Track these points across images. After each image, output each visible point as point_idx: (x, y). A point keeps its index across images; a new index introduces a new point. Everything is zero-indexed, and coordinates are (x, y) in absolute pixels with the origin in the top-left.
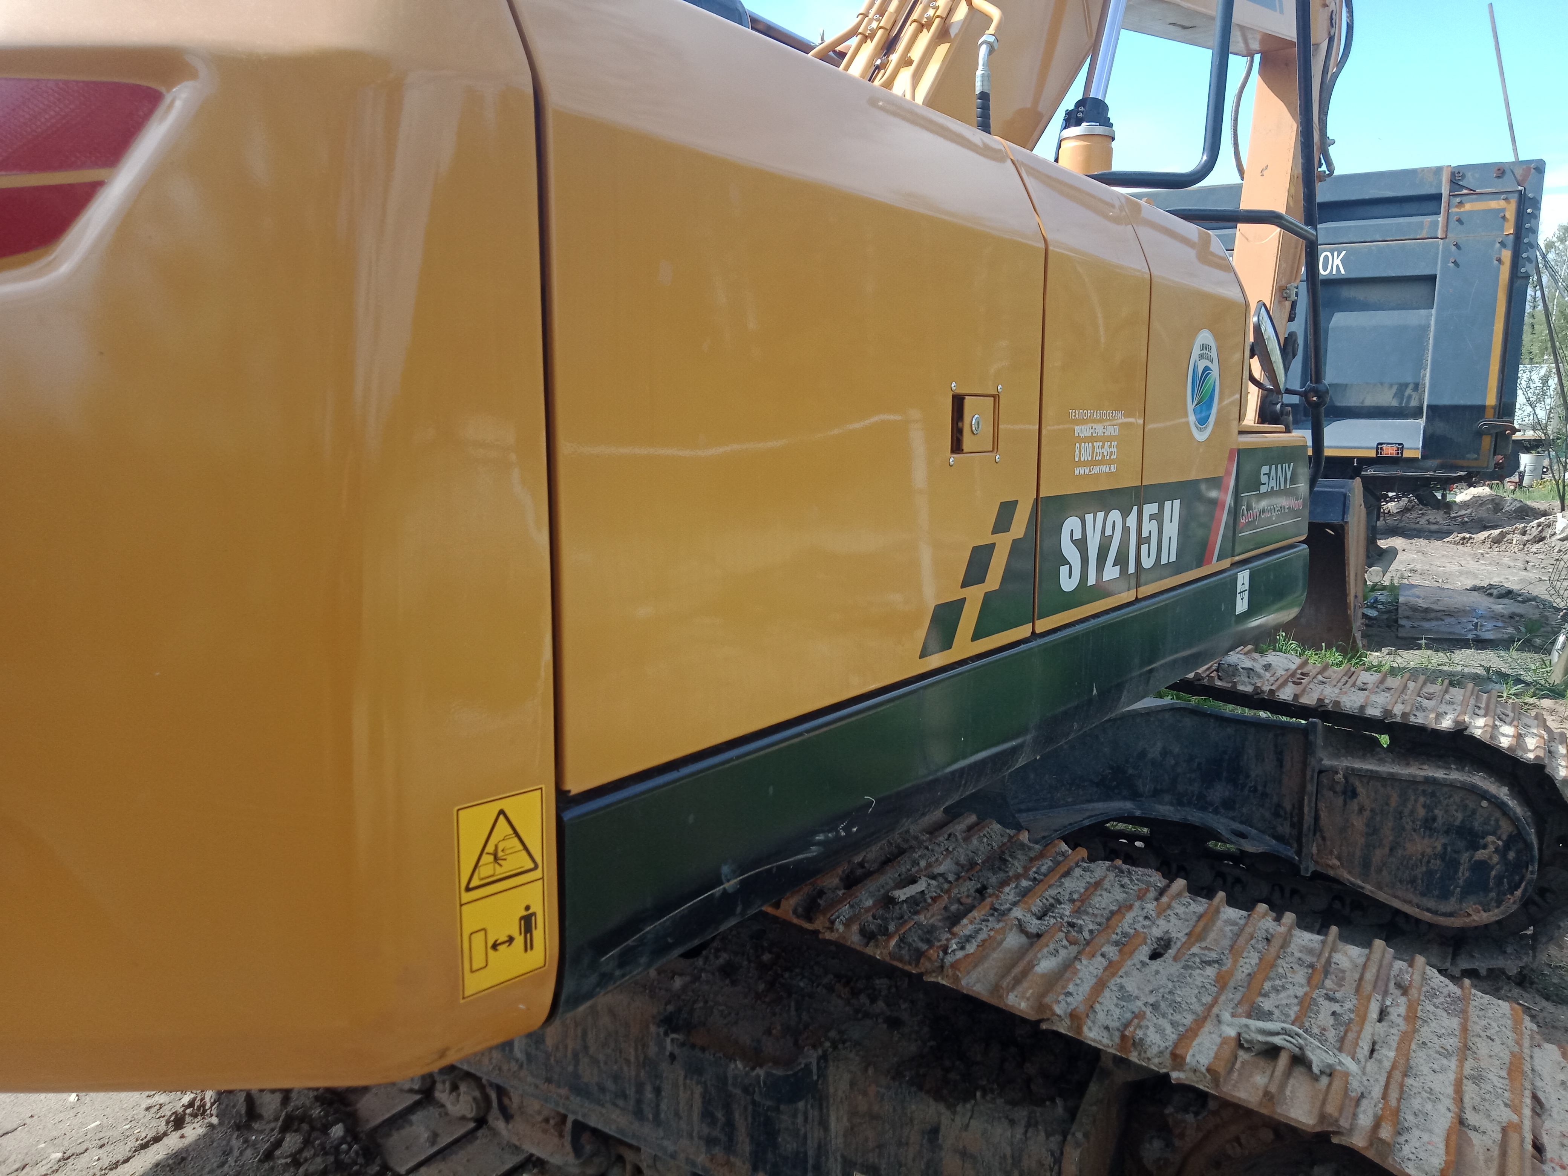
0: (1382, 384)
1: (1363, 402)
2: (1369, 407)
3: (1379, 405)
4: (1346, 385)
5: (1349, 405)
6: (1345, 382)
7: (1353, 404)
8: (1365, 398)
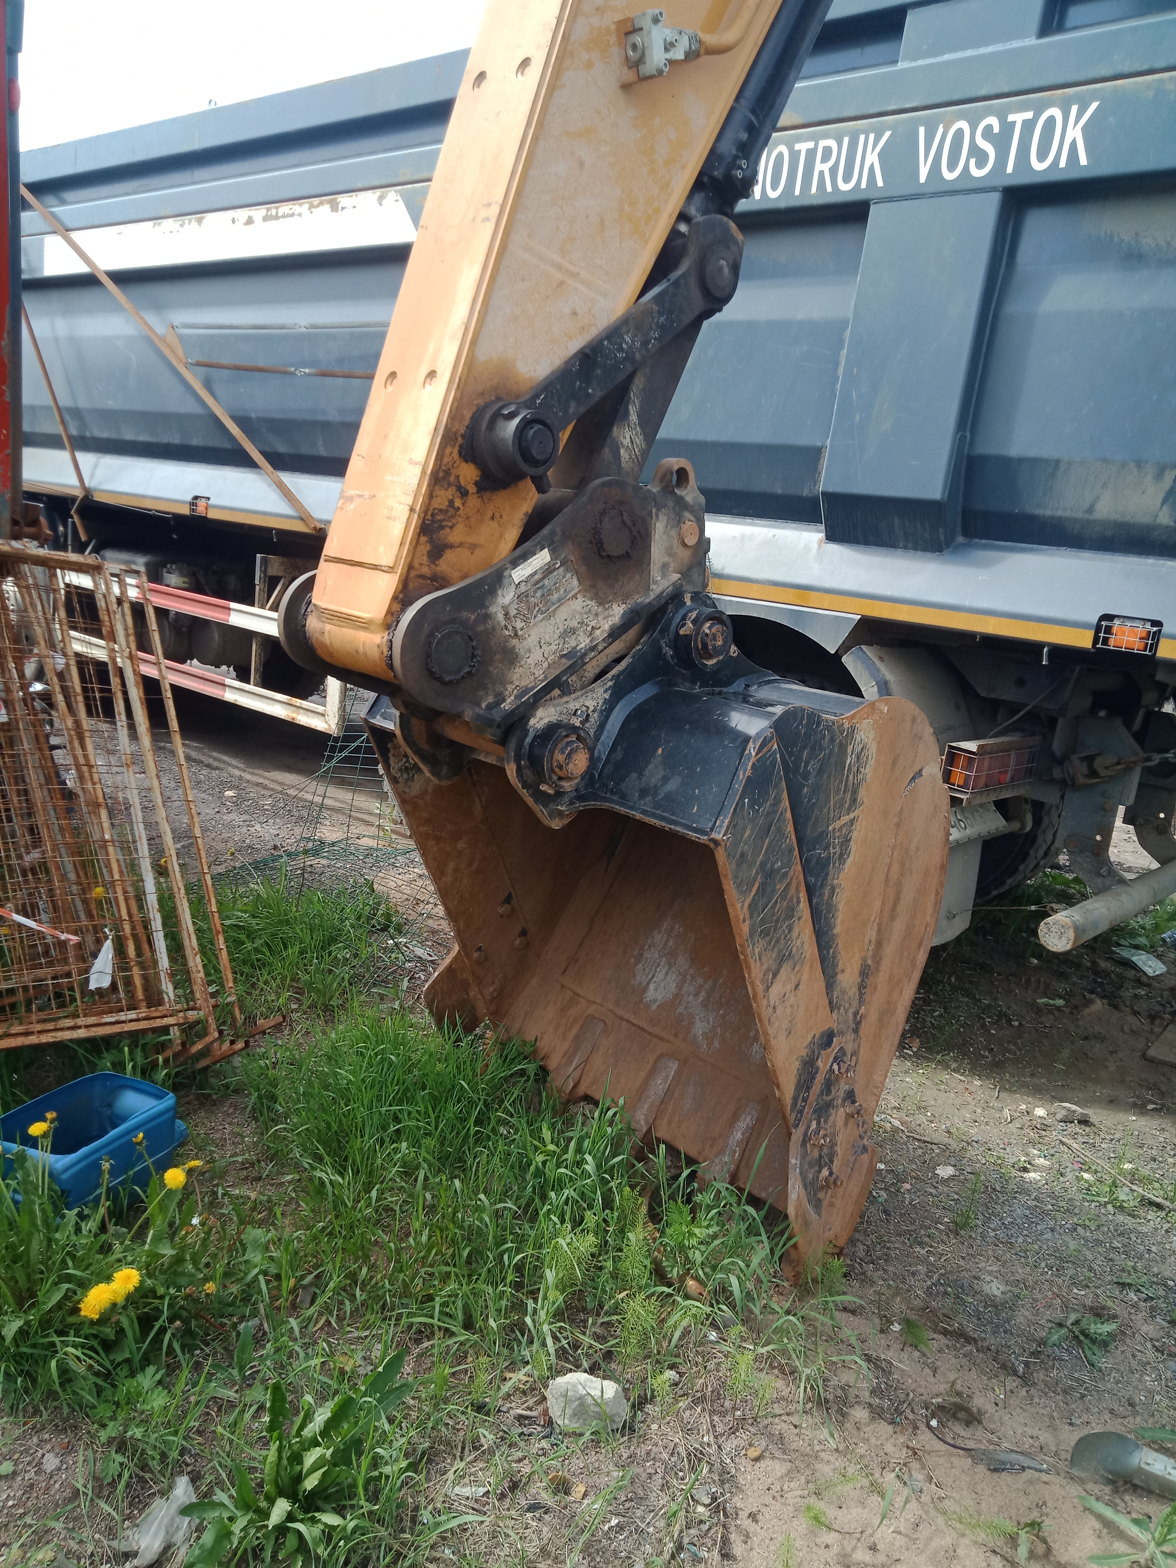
0: (1139, 464)
1: (1090, 510)
2: (1105, 524)
3: (1128, 518)
4: (1058, 462)
5: (1059, 513)
6: (1056, 456)
7: (1068, 514)
8: (1097, 498)
